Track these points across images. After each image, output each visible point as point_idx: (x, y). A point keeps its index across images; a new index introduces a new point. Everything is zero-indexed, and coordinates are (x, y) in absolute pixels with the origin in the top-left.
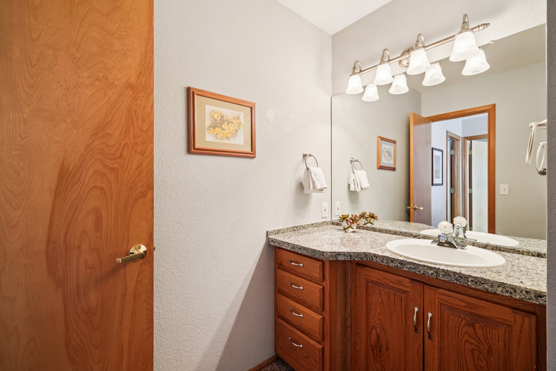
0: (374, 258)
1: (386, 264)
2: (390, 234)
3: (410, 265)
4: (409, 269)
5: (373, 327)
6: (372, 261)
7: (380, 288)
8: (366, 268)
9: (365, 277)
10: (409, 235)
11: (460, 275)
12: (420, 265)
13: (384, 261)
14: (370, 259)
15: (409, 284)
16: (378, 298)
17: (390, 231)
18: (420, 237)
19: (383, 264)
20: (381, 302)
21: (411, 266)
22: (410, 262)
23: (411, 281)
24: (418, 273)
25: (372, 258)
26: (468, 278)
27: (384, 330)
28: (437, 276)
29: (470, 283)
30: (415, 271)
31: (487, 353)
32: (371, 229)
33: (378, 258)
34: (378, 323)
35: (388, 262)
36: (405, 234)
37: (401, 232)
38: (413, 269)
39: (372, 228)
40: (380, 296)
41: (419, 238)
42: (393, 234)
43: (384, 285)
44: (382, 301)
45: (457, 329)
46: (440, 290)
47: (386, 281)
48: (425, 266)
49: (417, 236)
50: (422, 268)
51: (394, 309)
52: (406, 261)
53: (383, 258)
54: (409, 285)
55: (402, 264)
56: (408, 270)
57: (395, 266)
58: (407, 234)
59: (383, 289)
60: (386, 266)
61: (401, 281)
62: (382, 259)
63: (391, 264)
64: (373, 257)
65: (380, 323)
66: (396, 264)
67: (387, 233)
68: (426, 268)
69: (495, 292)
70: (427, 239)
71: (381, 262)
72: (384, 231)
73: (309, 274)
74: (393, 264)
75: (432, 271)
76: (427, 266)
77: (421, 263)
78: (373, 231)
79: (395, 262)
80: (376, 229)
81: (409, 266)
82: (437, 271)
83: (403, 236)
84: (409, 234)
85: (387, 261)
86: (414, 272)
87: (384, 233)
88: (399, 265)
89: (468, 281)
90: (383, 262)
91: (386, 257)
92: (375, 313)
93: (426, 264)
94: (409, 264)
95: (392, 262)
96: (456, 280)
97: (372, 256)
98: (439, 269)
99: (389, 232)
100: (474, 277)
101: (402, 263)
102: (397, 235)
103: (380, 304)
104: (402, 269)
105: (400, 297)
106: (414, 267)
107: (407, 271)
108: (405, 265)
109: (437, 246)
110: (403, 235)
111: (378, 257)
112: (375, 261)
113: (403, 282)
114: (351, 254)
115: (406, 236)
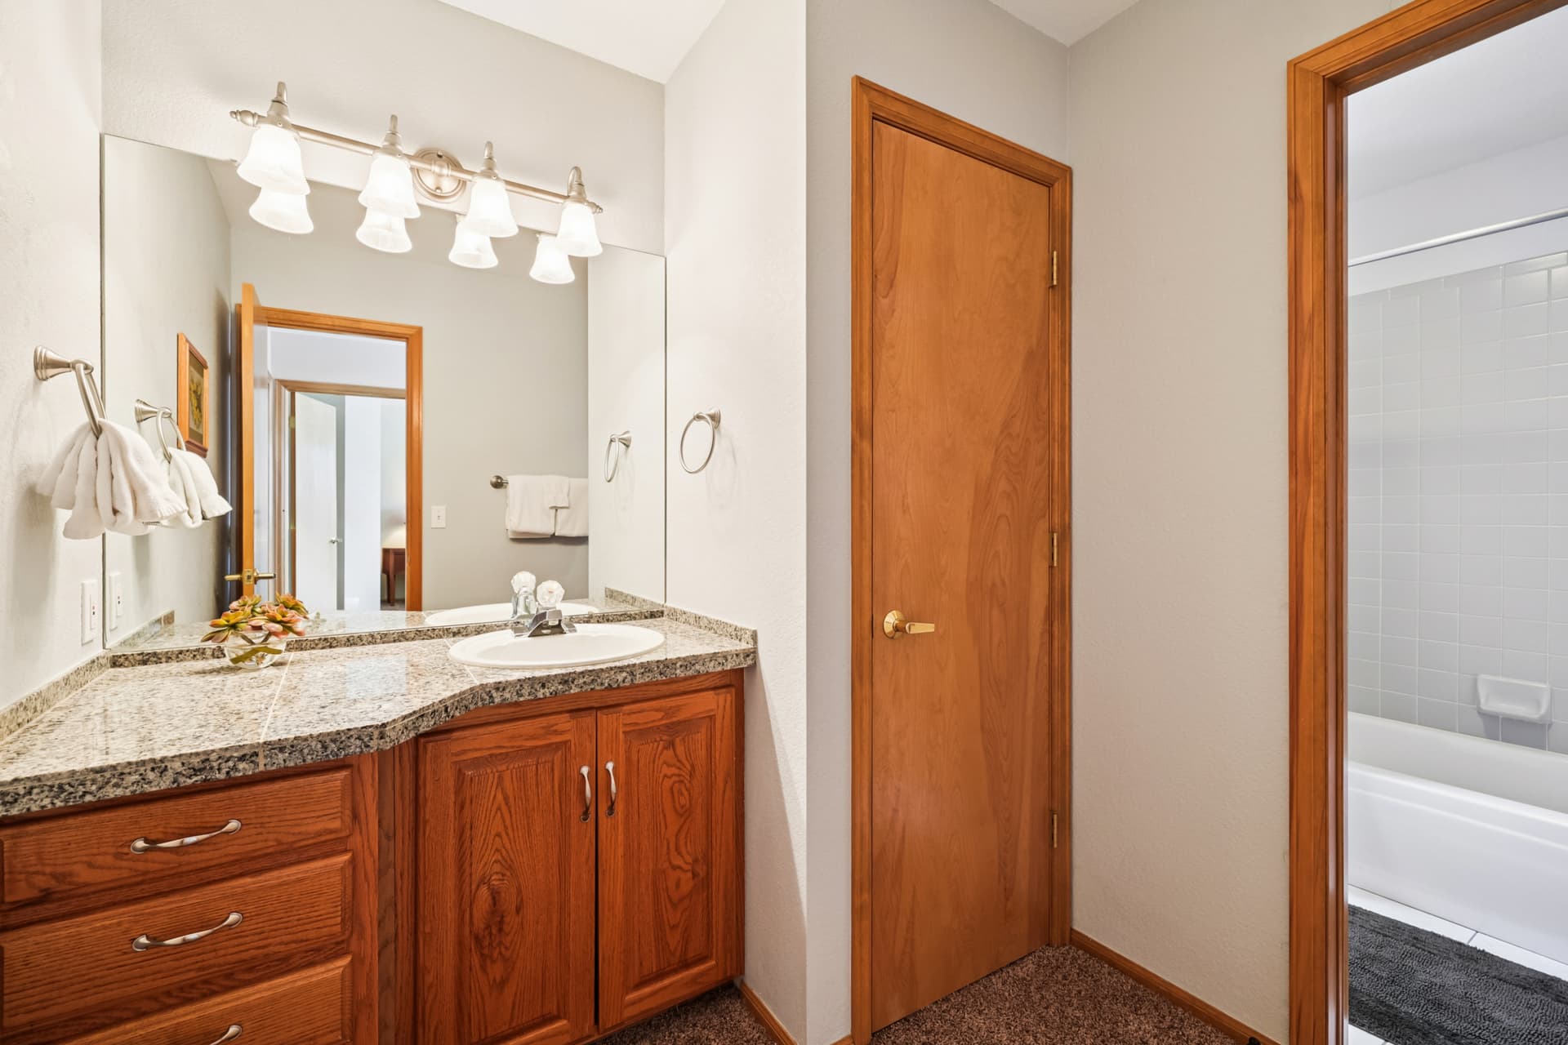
0: (495, 695)
1: (530, 698)
2: (383, 643)
3: (584, 677)
4: (581, 687)
5: (482, 881)
6: (492, 704)
7: (500, 769)
8: (456, 735)
9: (455, 759)
10: (441, 633)
11: (666, 663)
12: (602, 670)
13: (523, 691)
14: (482, 699)
15: (569, 724)
16: (495, 796)
17: (386, 635)
18: (469, 630)
19: (521, 699)
20: (503, 803)
21: (585, 680)
22: (582, 673)
23: (572, 714)
24: (598, 688)
25: (491, 697)
26: (675, 664)
27: (510, 868)
28: (632, 680)
29: (678, 672)
30: (593, 687)
31: (689, 778)
32: (317, 642)
33: (507, 690)
34: (496, 861)
35: (533, 691)
36: (429, 632)
37: (420, 631)
38: (589, 684)
39: (320, 639)
40: (499, 788)
41: (467, 635)
42: (394, 641)
43: (507, 754)
44: (506, 799)
45: (651, 765)
46: (626, 708)
47: (515, 744)
48: (611, 669)
49: (462, 630)
50: (607, 675)
51: (536, 798)
52: (575, 673)
53: (521, 686)
54: (567, 726)
55: (566, 682)
56: (579, 690)
57: (551, 694)
58: (436, 632)
59: (507, 767)
60: (532, 700)
61: (552, 726)
62: (518, 687)
63: (542, 691)
64: (493, 691)
65: (500, 858)
66: (553, 688)
67: (375, 643)
68: (613, 672)
69: (707, 672)
70: (484, 632)
71: (515, 698)
72: (365, 639)
73: (280, 843)
74: (546, 689)
75: (624, 674)
76: (615, 667)
77: (604, 666)
78: (323, 648)
79: (550, 685)
80: (335, 639)
81: (581, 681)
82: (631, 669)
83: (423, 639)
84: (440, 630)
85: (532, 688)
86: (592, 689)
87: (363, 644)
88: (560, 687)
89: (676, 669)
90: (522, 696)
91: (529, 679)
92: (485, 840)
93: (613, 665)
94: (581, 676)
95: (543, 686)
96: (661, 674)
97: (490, 692)
98: (634, 665)
99: (381, 638)
100: (684, 658)
101: (566, 680)
102: (407, 640)
103: (499, 809)
104: (567, 693)
105: (550, 764)
106: (592, 677)
107: (578, 693)
108: (573, 683)
109: (530, 638)
110: (425, 637)
111: (507, 687)
112: (497, 700)
113: (556, 724)
114: (448, 703)
115: (434, 638)
